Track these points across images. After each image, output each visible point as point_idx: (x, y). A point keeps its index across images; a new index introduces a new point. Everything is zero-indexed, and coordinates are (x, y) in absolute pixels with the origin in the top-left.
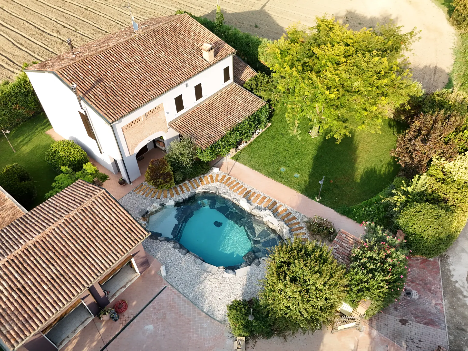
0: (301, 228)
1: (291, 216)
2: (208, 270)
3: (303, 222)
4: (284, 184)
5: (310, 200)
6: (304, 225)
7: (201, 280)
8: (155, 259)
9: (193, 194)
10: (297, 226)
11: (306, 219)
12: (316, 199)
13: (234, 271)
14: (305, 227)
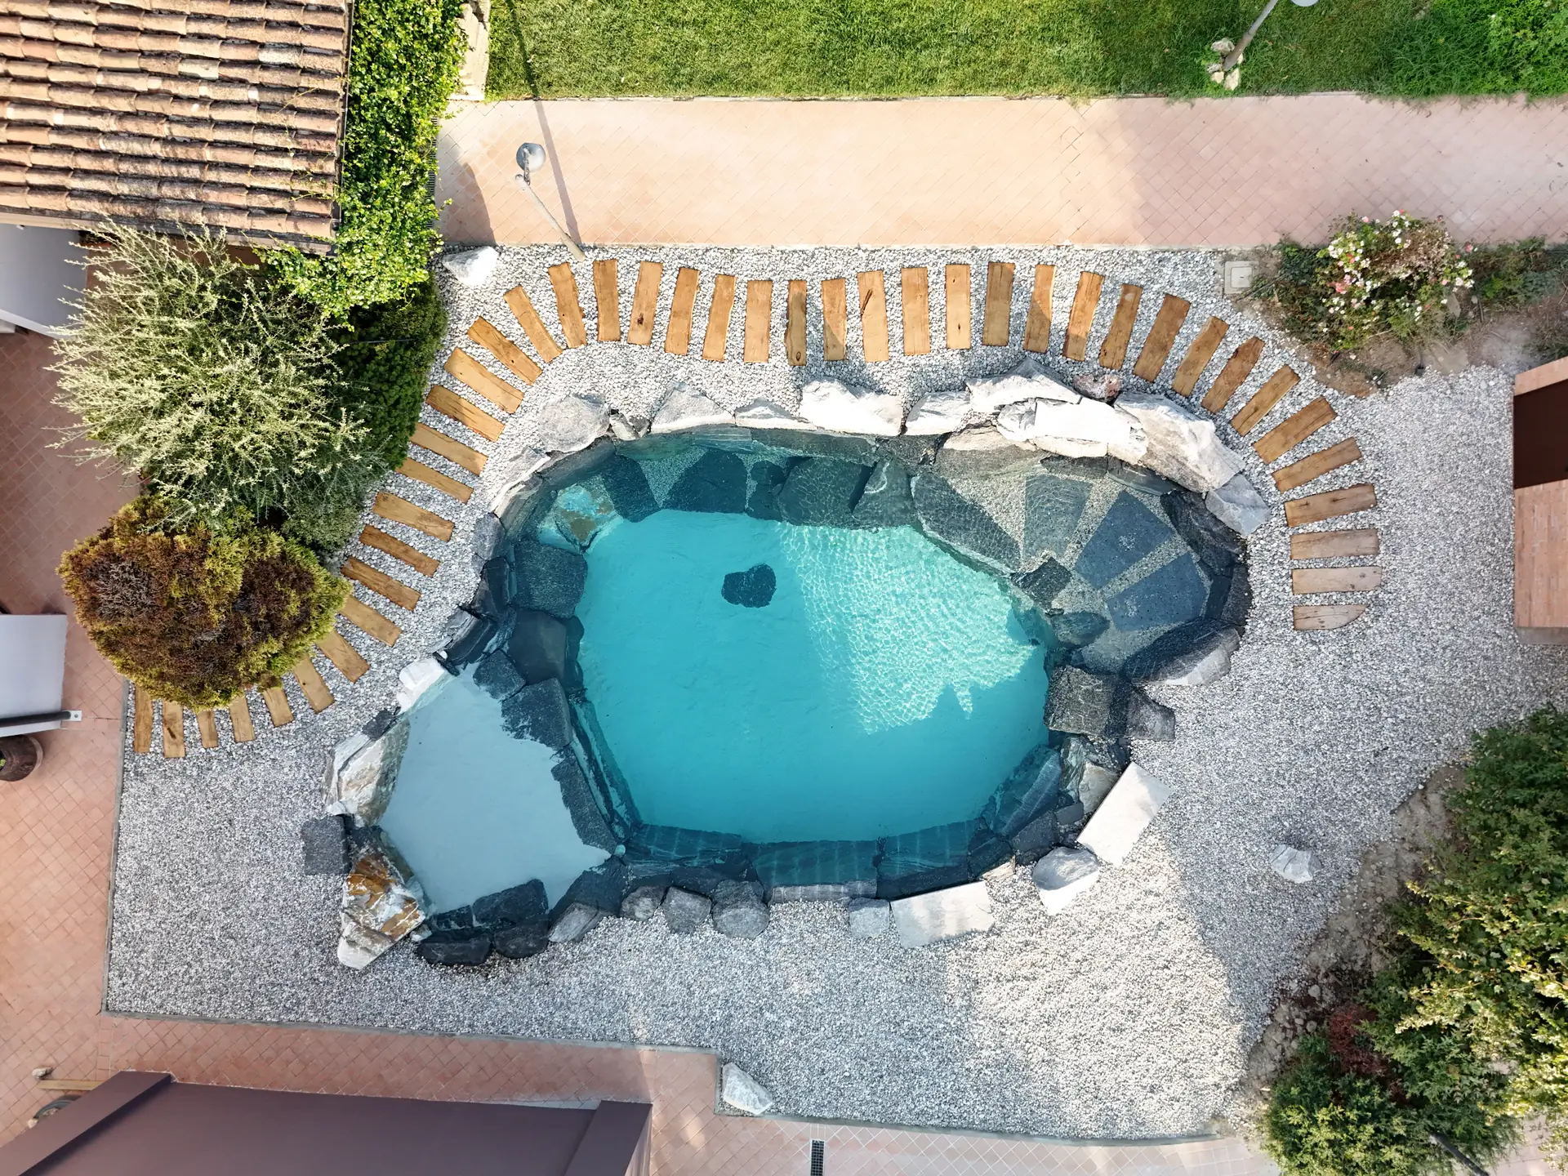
0: (1249, 352)
1: (1150, 310)
2: (950, 929)
3: (1239, 302)
4: (960, 88)
5: (1180, 107)
6: (1248, 324)
7: (958, 1002)
8: (645, 1051)
9: (489, 531)
10: (1221, 355)
11: (1240, 276)
12: (1218, 77)
13: (1072, 847)
14: (1267, 335)
